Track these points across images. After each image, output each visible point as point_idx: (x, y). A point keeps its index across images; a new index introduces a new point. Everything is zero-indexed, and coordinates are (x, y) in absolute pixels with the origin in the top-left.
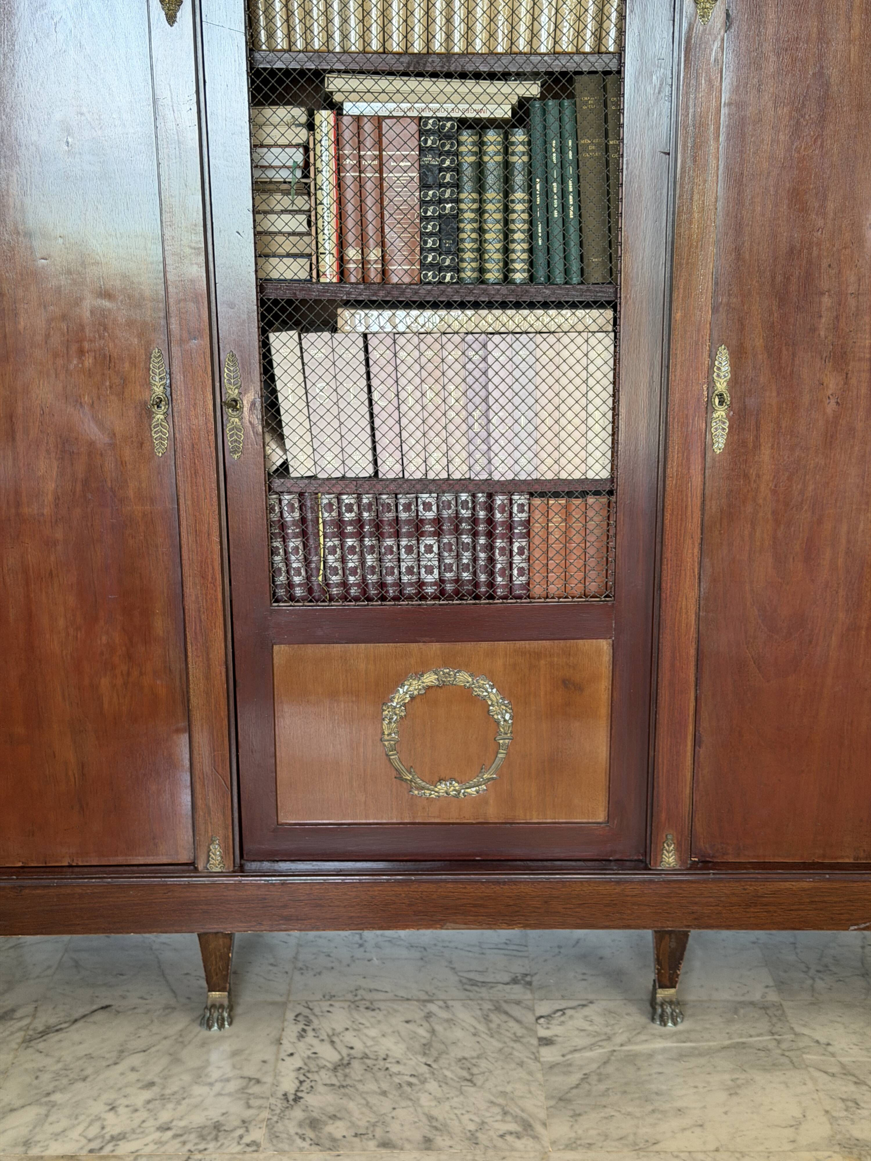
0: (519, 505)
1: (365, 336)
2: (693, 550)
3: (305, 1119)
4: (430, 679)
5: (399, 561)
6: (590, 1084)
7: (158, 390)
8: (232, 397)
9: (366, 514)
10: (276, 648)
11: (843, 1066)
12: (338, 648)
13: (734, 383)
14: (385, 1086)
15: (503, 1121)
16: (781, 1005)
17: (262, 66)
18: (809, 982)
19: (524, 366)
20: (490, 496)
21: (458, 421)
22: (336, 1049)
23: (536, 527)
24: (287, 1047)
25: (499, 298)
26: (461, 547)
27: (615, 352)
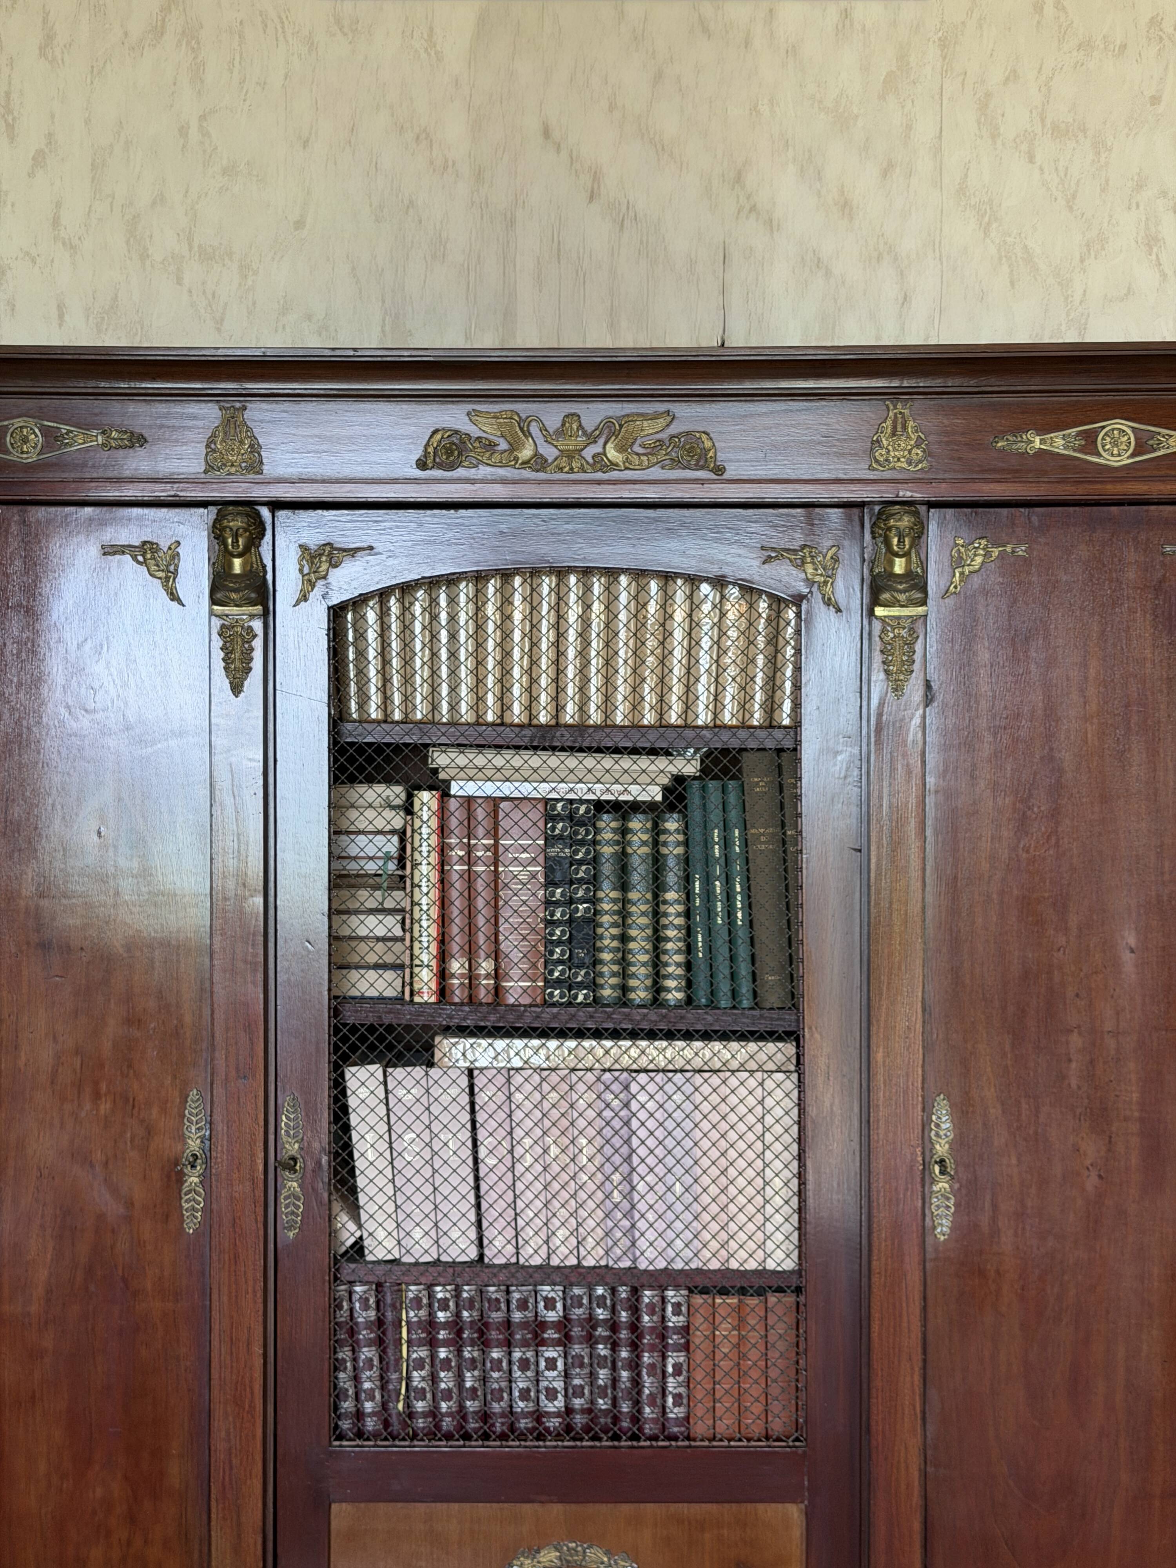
0: (673, 1304)
1: (470, 1073)
2: (912, 1377)
4: (549, 1557)
5: (510, 1381)
7: (194, 1145)
8: (290, 1153)
9: (465, 1314)
10: (335, 1507)
12: (421, 1508)
13: (959, 1144)
17: (349, 740)
19: (678, 1115)
20: (635, 1291)
21: (591, 1187)
23: (697, 1338)
25: (646, 1026)
26: (596, 1361)
27: (799, 1099)
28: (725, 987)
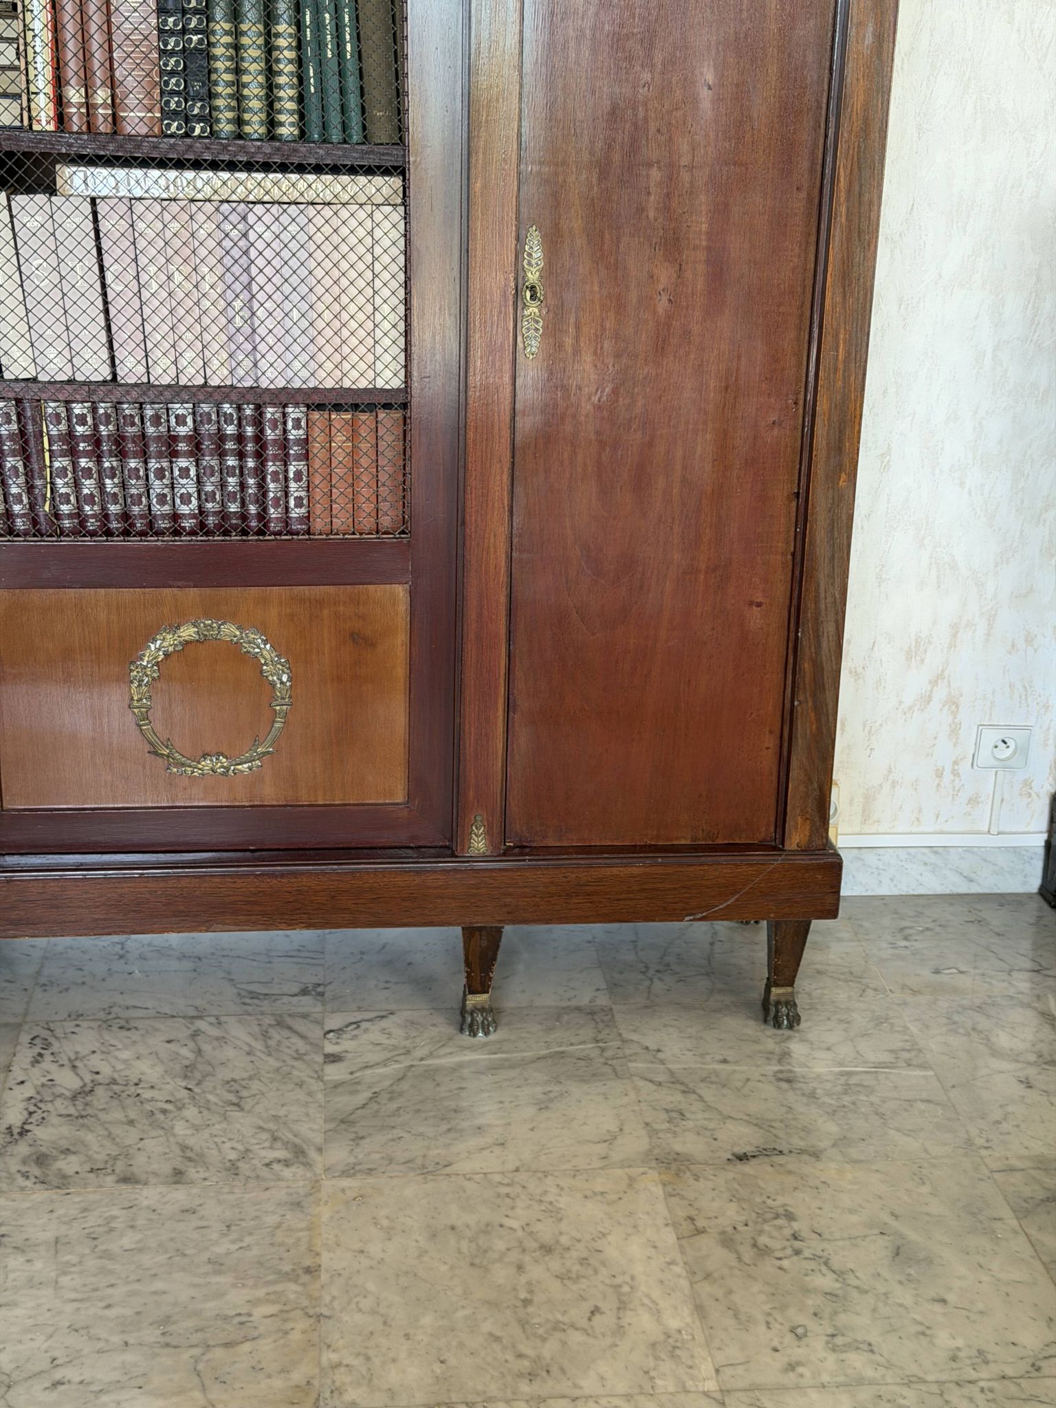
0: (294, 419)
1: (93, 201)
2: (502, 476)
3: (31, 1155)
4: (188, 632)
5: (148, 488)
6: (379, 1103)
9: (103, 428)
11: (671, 1073)
12: (71, 593)
13: (549, 272)
14: (132, 1114)
15: (271, 1148)
16: (611, 1009)
18: (647, 983)
19: (294, 246)
20: (259, 408)
21: (214, 312)
22: (78, 1075)
23: (316, 447)
24: (17, 1073)
25: (260, 158)
26: (224, 471)
27: (406, 230)
28: (335, 119)
